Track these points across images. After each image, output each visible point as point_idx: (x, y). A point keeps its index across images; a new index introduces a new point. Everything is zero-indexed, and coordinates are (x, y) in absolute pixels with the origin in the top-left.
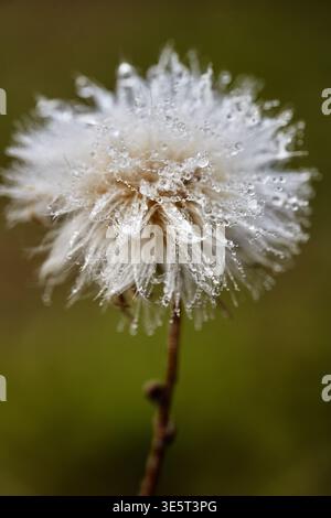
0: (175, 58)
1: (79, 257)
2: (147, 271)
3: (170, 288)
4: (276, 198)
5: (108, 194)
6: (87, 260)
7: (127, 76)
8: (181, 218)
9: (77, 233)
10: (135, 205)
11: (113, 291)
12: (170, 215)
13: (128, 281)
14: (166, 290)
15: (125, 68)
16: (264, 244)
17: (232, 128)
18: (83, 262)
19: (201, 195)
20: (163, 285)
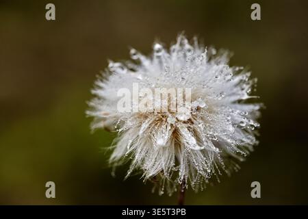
0: (186, 41)
1: (132, 154)
2: (170, 163)
3: (183, 172)
4: (242, 122)
5: (148, 119)
6: (137, 157)
7: (158, 51)
8: (190, 135)
9: (131, 141)
10: (164, 127)
11: (151, 175)
12: (183, 133)
13: (159, 169)
14: (180, 174)
15: (157, 46)
16: (235, 148)
17: (217, 82)
18: (134, 157)
19: (201, 121)
20: (178, 171)
